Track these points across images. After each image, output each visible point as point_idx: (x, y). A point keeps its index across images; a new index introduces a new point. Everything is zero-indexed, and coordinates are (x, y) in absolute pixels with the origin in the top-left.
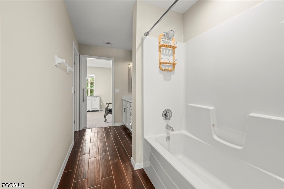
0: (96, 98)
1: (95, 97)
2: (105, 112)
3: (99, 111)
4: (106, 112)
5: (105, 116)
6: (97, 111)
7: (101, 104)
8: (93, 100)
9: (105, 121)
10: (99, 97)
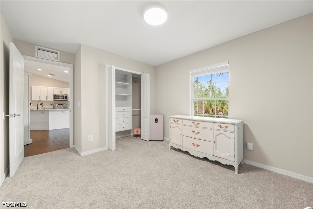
0: (227, 127)
3: (236, 170)
6: (230, 167)
7: (250, 146)
8: (216, 133)
10: (234, 124)
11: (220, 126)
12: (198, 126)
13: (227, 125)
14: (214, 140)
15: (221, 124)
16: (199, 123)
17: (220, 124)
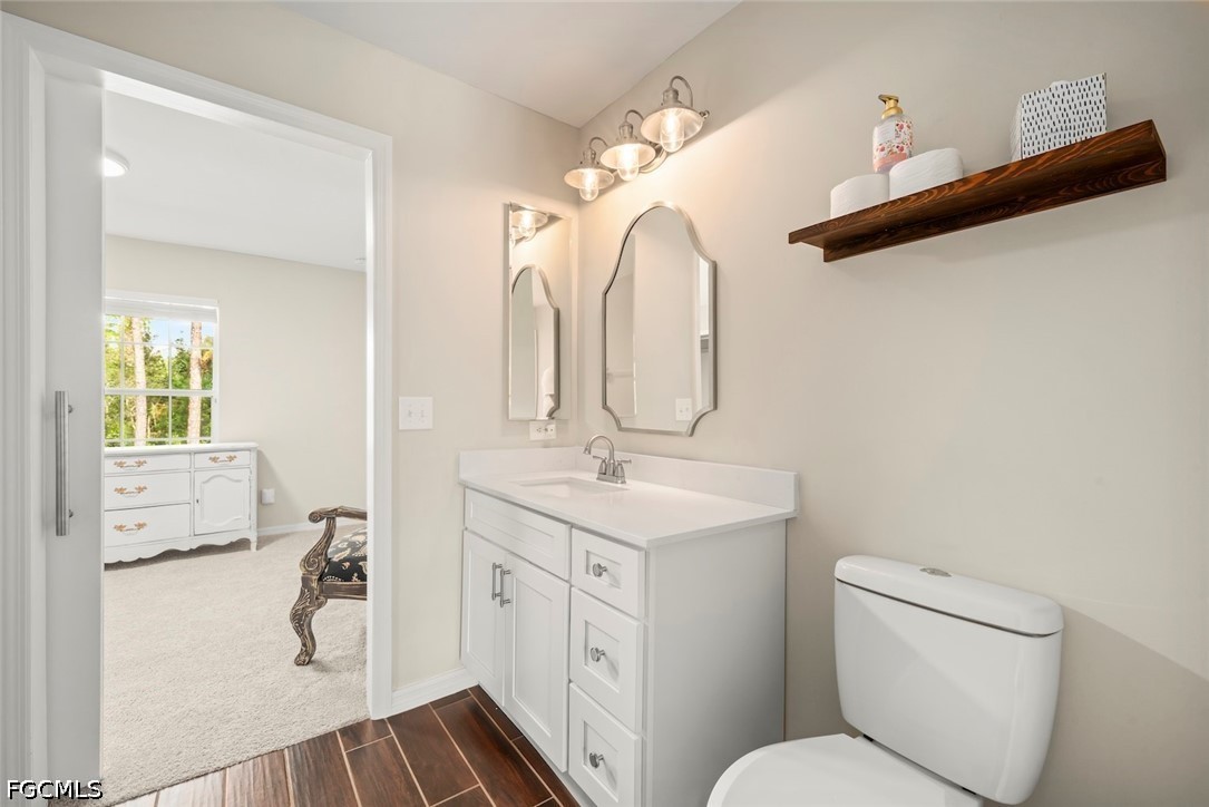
0: (231, 459)
1: (223, 456)
2: (305, 581)
3: (253, 546)
4: (315, 585)
5: (301, 620)
6: (240, 545)
9: (306, 657)
10: (249, 450)
11: (214, 460)
12: (142, 468)
13: (232, 454)
14: (197, 496)
15: (217, 455)
16: (142, 460)
17: (213, 455)
